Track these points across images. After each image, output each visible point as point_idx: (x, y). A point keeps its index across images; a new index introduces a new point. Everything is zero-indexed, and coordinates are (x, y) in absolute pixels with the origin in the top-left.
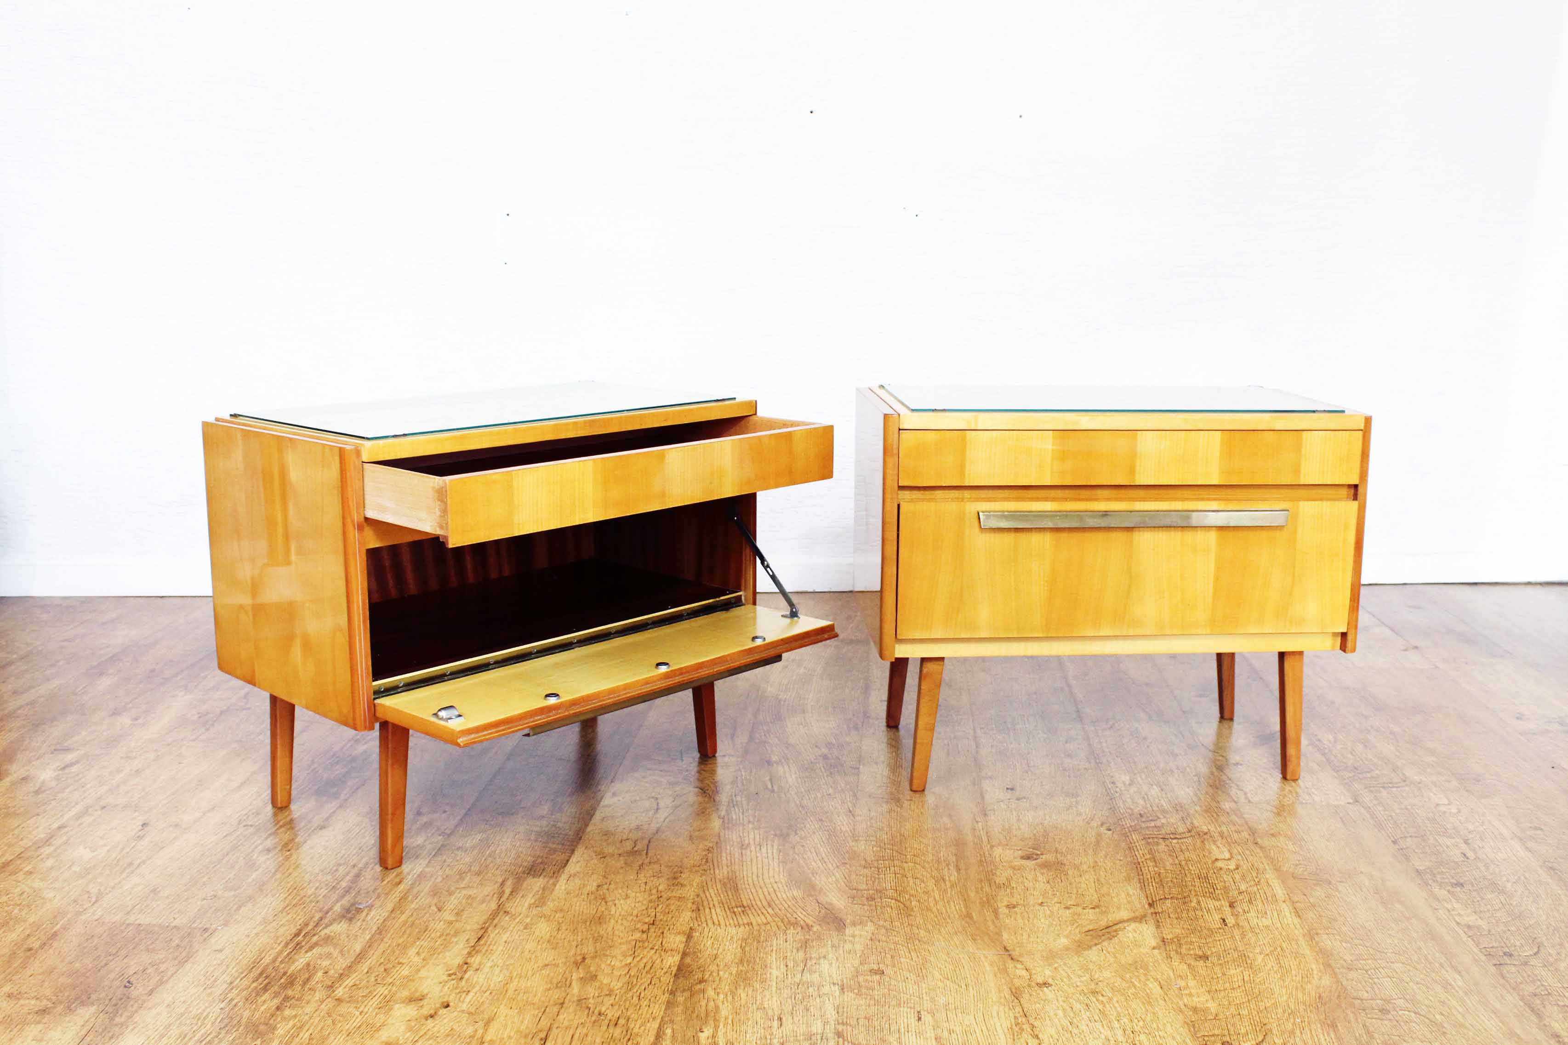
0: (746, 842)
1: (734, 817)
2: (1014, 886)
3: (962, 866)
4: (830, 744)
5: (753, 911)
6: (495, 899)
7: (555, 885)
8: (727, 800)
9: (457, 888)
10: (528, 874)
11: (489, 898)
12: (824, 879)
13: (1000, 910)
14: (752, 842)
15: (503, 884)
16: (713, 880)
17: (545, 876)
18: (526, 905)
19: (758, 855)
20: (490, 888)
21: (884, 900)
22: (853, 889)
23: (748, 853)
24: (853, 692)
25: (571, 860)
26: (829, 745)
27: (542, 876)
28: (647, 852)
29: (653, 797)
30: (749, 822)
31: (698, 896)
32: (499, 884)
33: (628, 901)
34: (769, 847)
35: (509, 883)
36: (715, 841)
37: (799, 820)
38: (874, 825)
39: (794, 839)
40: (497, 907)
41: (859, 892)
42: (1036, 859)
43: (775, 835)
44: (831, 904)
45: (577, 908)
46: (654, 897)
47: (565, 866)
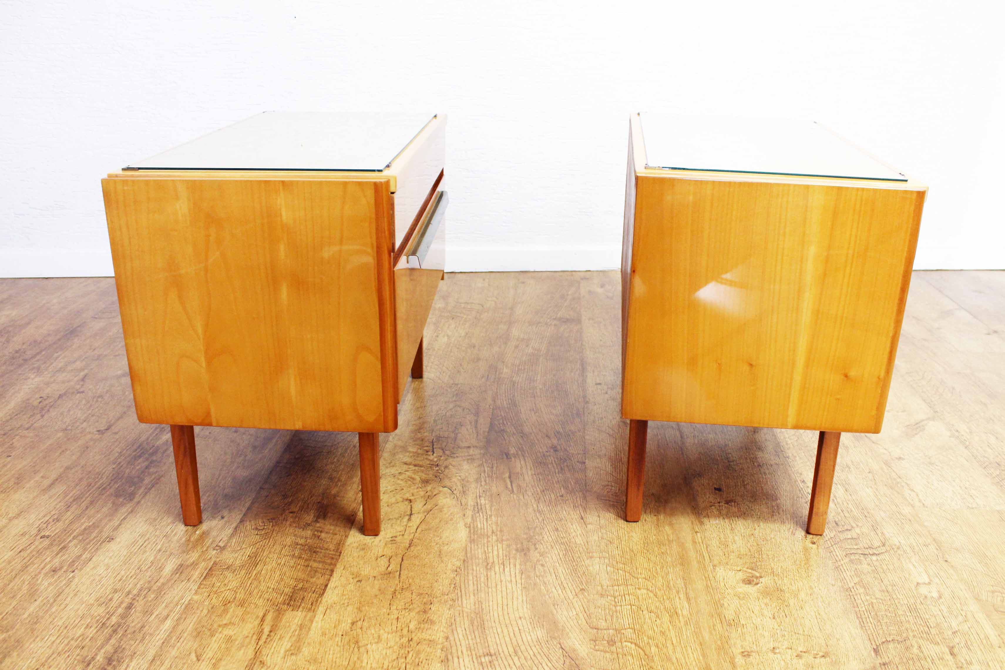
0: (491, 560)
1: (479, 526)
2: (744, 623)
3: (692, 595)
4: (558, 432)
5: (500, 661)
6: (253, 642)
7: (311, 621)
8: (472, 503)
9: (220, 626)
10: (288, 604)
11: (248, 640)
12: (565, 613)
13: (737, 660)
14: (496, 560)
15: (263, 620)
16: (461, 615)
17: (303, 608)
18: (282, 651)
19: (502, 578)
20: (250, 626)
21: (624, 644)
22: (592, 628)
23: (493, 573)
24: (572, 374)
25: (329, 586)
26: (558, 434)
27: (301, 609)
28: (400, 574)
29: (407, 500)
30: (493, 532)
31: (447, 638)
32: (259, 619)
33: (381, 646)
34: (512, 566)
35: (269, 617)
36: (462, 558)
37: (537, 529)
38: (605, 536)
39: (534, 555)
40: (254, 653)
41: (600, 631)
42: (757, 584)
43: (517, 550)
44: (574, 650)
45: (331, 656)
46: (405, 640)
47: (323, 593)
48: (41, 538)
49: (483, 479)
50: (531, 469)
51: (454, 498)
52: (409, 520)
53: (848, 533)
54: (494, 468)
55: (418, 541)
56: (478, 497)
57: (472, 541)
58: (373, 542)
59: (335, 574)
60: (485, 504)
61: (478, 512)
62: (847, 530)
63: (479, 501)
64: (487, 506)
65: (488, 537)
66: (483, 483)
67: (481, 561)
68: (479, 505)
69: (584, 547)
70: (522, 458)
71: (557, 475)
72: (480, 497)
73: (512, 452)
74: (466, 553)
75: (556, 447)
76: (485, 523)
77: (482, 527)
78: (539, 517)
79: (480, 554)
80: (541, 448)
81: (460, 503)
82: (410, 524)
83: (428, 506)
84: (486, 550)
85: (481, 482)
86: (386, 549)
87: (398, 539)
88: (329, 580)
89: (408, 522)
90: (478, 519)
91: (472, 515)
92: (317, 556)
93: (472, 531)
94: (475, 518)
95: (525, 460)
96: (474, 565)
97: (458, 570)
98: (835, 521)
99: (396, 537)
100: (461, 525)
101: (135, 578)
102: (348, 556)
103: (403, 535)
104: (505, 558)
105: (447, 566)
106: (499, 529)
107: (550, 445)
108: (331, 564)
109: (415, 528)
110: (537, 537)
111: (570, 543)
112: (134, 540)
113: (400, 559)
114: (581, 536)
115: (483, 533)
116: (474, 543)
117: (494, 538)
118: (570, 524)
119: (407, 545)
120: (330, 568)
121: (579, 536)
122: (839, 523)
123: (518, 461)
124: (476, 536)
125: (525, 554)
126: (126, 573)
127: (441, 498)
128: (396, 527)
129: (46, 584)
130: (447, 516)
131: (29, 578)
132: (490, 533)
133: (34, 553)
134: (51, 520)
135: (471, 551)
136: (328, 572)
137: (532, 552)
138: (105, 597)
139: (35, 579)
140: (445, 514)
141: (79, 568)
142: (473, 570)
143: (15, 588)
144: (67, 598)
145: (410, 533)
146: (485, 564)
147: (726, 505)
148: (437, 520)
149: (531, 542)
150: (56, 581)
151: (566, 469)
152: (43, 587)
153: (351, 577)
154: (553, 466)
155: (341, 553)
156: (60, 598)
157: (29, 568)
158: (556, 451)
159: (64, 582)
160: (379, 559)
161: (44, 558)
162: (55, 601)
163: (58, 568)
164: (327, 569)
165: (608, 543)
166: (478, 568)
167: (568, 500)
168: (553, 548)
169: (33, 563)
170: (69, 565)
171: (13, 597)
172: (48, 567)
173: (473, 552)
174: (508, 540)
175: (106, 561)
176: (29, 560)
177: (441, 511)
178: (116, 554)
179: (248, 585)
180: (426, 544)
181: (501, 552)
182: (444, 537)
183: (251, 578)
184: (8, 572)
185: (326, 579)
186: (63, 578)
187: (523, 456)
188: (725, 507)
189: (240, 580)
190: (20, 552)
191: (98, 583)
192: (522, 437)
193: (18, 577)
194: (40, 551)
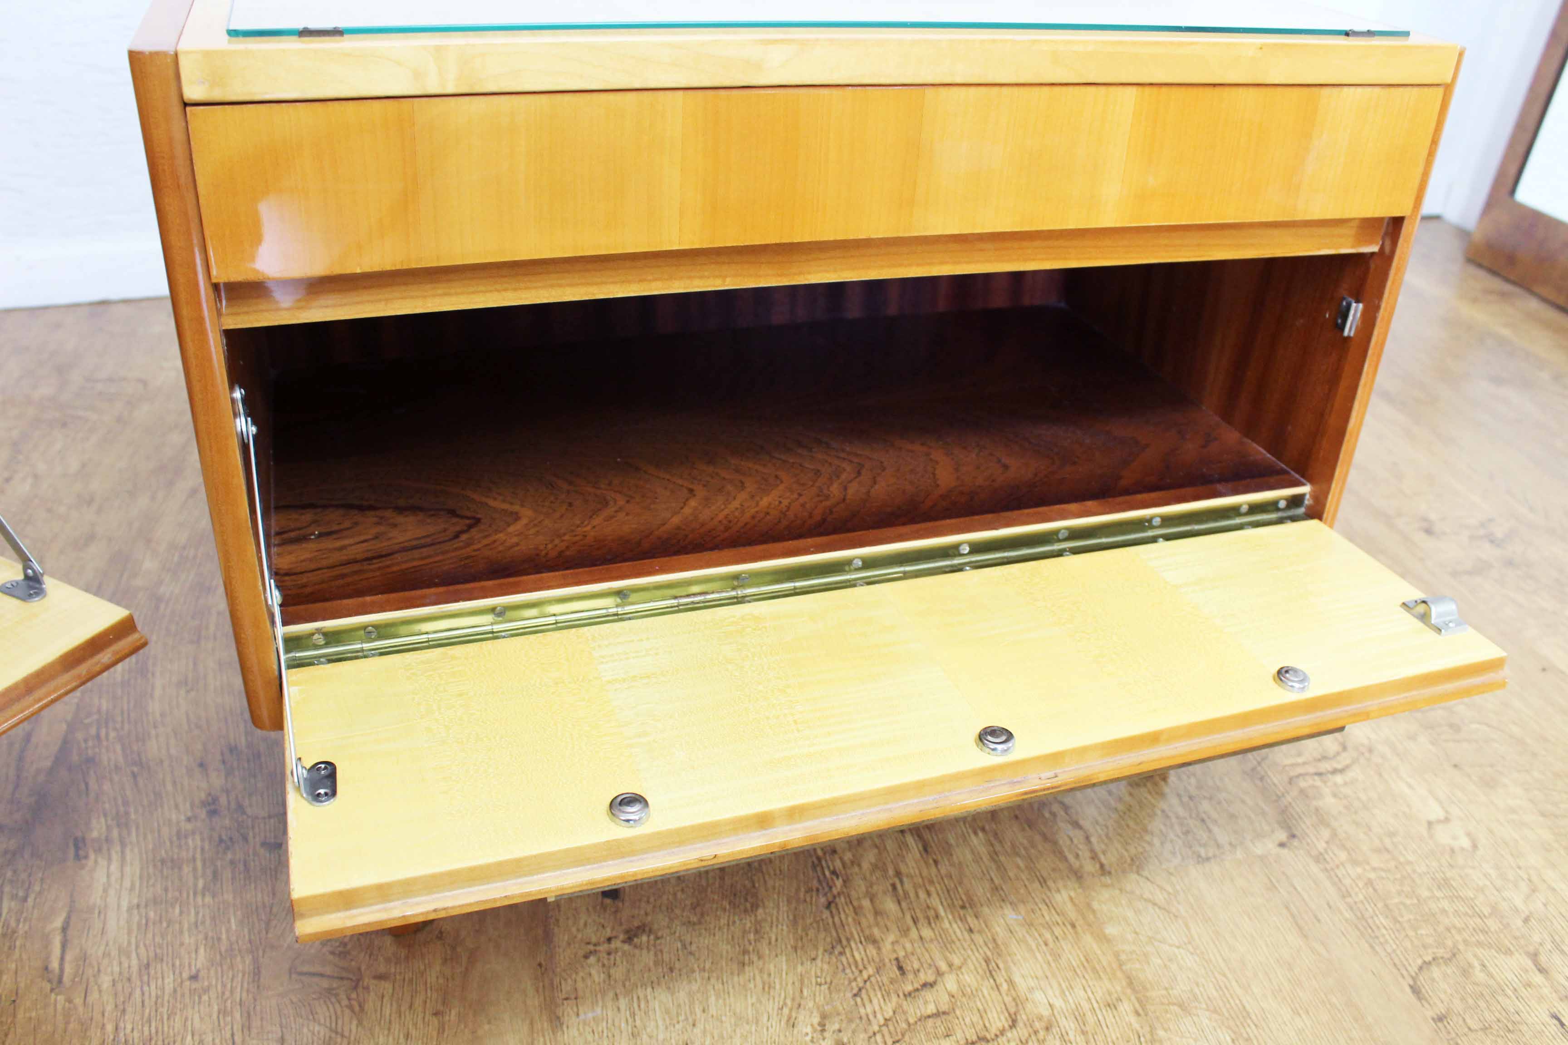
50: (132, 887)
53: (928, 995)
54: (31, 898)
62: (925, 985)
70: (116, 849)
71: (199, 898)
73: (95, 834)
75: (215, 801)
80: (177, 806)
95: (124, 854)
98: (897, 959)
122: (908, 967)
123: (103, 863)
147: (626, 947)
151: (227, 874)
154: (195, 868)
158: (213, 813)
167: (207, 990)
188: (624, 953)
192: (134, 776)
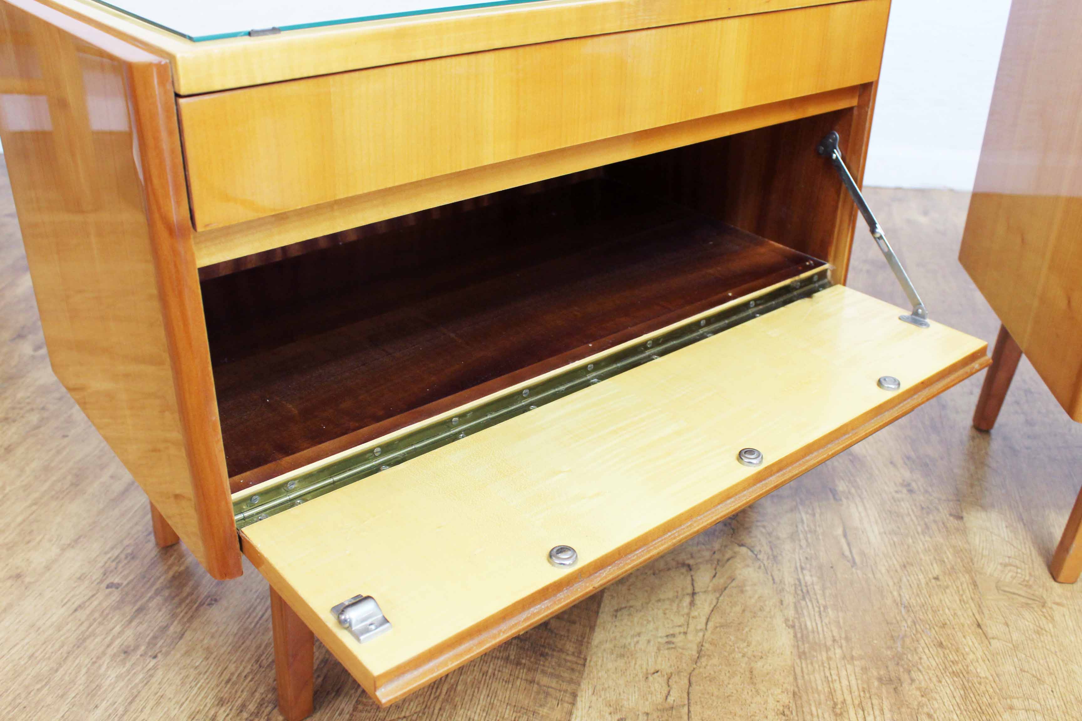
0: (839, 697)
1: (809, 625)
8: (791, 581)
14: (848, 698)
28: (689, 711)
30: (834, 640)
34: (876, 711)
36: (791, 688)
37: (908, 641)
39: (911, 693)
43: (880, 679)
48: (108, 587)
49: (801, 536)
50: (877, 523)
51: (760, 567)
52: (692, 603)
54: (817, 515)
55: (711, 648)
56: (799, 569)
57: (802, 655)
58: (638, 642)
59: (579, 704)
60: (813, 584)
61: (804, 598)
63: (801, 577)
64: (817, 588)
65: (828, 650)
66: (803, 543)
67: (822, 697)
68: (803, 583)
69: (994, 685)
70: (858, 500)
71: (922, 537)
72: (802, 569)
73: (841, 489)
74: (796, 679)
75: (909, 485)
76: (819, 622)
77: (815, 630)
78: (906, 617)
79: (819, 682)
80: (886, 483)
81: (770, 578)
82: (694, 613)
83: (720, 581)
84: (828, 674)
85: (800, 540)
86: (660, 659)
87: (679, 640)
88: (571, 713)
89: (690, 609)
90: (805, 612)
91: (795, 603)
92: (547, 664)
93: (799, 635)
94: (799, 610)
95: (863, 503)
96: (813, 704)
97: (787, 712)
99: (673, 635)
100: (779, 622)
101: (251, 681)
102: (599, 667)
103: (685, 633)
104: (862, 694)
105: (766, 702)
106: (843, 635)
107: (901, 481)
108: (571, 681)
109: (704, 620)
110: (909, 656)
111: (968, 673)
112: (248, 605)
113: (686, 681)
114: (984, 661)
115: (817, 641)
116: (806, 659)
117: (838, 651)
118: (960, 634)
119: (695, 653)
120: (570, 688)
121: (980, 660)
124: (807, 645)
125: (895, 689)
126: (237, 668)
127: (739, 566)
128: (672, 617)
129: (113, 675)
130: (753, 601)
131: (86, 662)
132: (829, 643)
133: (97, 615)
134: (123, 556)
135: (803, 677)
136: (568, 698)
137: (905, 685)
138: (204, 713)
139: (97, 665)
140: (750, 598)
141: (164, 650)
142: (812, 715)
143: (67, 678)
144: (144, 707)
145: (697, 631)
146: (830, 703)
148: (738, 609)
149: (902, 666)
150: (128, 672)
151: (934, 527)
152: (108, 682)
153: (608, 710)
154: (912, 520)
155: (585, 660)
156: (134, 706)
157: (88, 641)
158: (911, 491)
159: (141, 676)
160: (651, 678)
161: (111, 625)
162: (126, 711)
163: (132, 648)
164: (566, 691)
165: (1035, 680)
166: (820, 711)
167: (947, 587)
168: (940, 682)
169: (93, 634)
170: (149, 643)
171: (62, 696)
172: (117, 642)
173: (806, 677)
174: (861, 658)
175: (206, 641)
176: (89, 628)
177: (742, 592)
178: (221, 629)
179: (436, 711)
180: (726, 654)
181: (853, 682)
182: (754, 643)
183: (440, 699)
184: (57, 646)
185: (565, 710)
186: (139, 668)
187: (860, 496)
189: (422, 700)
190: (76, 610)
191: (193, 684)
193: (71, 658)
194: (105, 613)
